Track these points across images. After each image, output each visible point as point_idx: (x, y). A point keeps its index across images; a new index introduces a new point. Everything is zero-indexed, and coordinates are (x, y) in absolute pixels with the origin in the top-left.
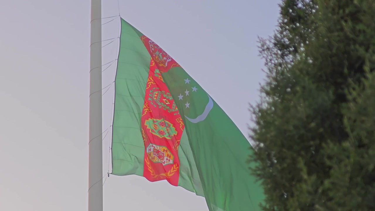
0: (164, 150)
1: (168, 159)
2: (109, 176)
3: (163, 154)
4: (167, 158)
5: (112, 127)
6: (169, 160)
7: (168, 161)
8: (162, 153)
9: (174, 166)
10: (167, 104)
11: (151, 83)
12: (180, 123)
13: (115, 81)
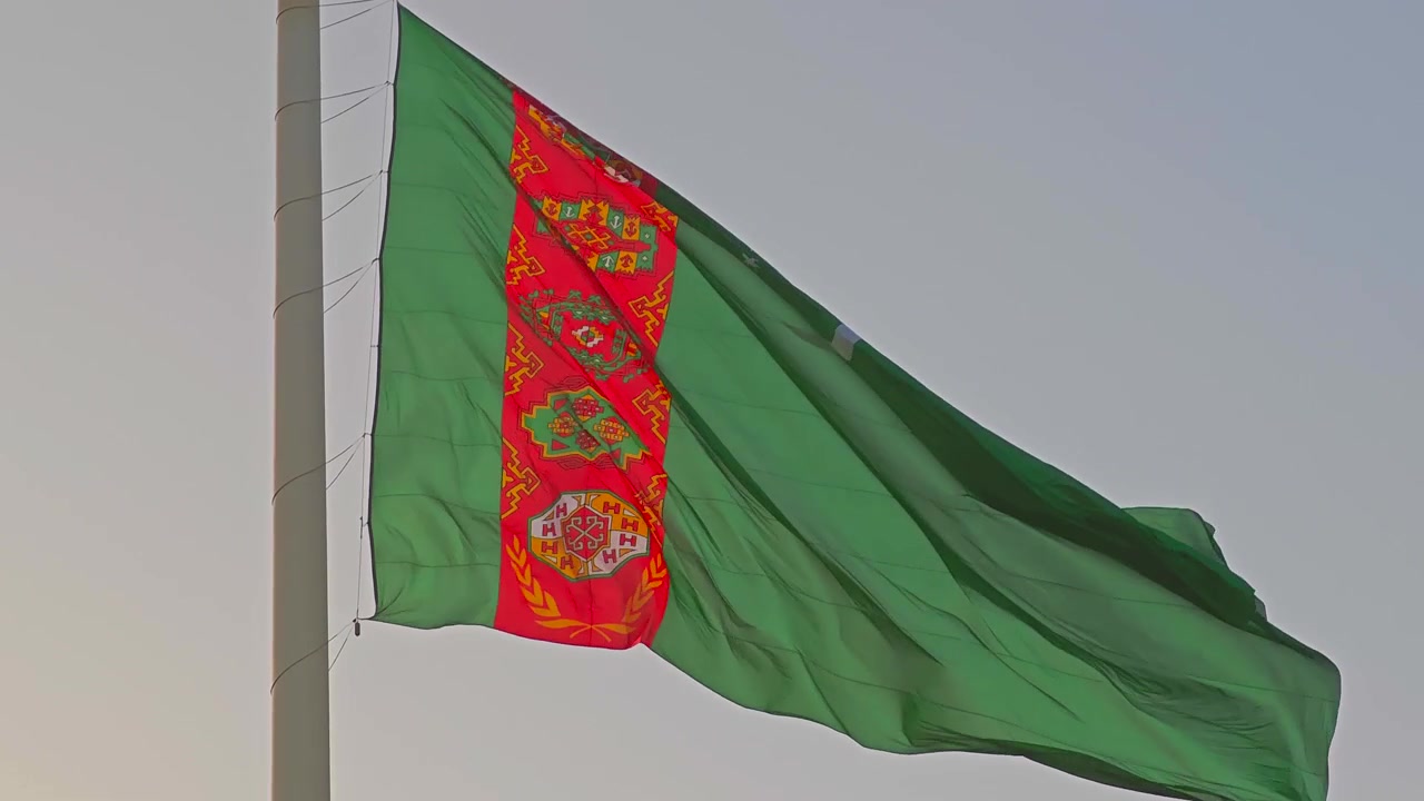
0: (606, 507)
1: (629, 536)
2: (358, 633)
3: (606, 521)
4: (623, 537)
5: (369, 438)
6: (633, 541)
7: (627, 545)
8: (599, 519)
9: (652, 563)
10: (590, 345)
11: (522, 273)
12: (652, 414)
13: (380, 259)
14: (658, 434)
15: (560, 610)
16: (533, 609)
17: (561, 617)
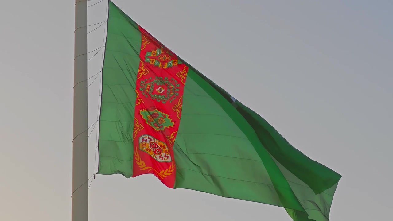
2: (95, 178)
5: (98, 122)
10: (161, 93)
12: (177, 111)
13: (102, 71)
14: (178, 117)
15: (146, 165)
16: (139, 166)
17: (146, 167)
